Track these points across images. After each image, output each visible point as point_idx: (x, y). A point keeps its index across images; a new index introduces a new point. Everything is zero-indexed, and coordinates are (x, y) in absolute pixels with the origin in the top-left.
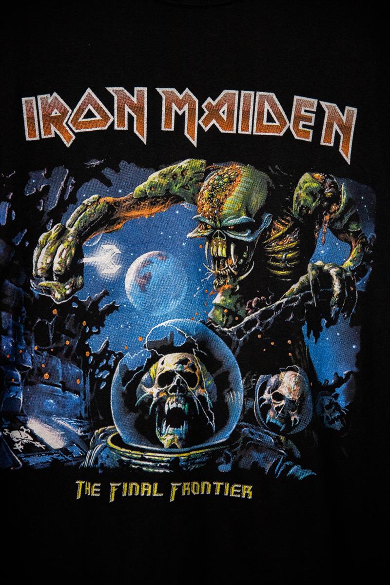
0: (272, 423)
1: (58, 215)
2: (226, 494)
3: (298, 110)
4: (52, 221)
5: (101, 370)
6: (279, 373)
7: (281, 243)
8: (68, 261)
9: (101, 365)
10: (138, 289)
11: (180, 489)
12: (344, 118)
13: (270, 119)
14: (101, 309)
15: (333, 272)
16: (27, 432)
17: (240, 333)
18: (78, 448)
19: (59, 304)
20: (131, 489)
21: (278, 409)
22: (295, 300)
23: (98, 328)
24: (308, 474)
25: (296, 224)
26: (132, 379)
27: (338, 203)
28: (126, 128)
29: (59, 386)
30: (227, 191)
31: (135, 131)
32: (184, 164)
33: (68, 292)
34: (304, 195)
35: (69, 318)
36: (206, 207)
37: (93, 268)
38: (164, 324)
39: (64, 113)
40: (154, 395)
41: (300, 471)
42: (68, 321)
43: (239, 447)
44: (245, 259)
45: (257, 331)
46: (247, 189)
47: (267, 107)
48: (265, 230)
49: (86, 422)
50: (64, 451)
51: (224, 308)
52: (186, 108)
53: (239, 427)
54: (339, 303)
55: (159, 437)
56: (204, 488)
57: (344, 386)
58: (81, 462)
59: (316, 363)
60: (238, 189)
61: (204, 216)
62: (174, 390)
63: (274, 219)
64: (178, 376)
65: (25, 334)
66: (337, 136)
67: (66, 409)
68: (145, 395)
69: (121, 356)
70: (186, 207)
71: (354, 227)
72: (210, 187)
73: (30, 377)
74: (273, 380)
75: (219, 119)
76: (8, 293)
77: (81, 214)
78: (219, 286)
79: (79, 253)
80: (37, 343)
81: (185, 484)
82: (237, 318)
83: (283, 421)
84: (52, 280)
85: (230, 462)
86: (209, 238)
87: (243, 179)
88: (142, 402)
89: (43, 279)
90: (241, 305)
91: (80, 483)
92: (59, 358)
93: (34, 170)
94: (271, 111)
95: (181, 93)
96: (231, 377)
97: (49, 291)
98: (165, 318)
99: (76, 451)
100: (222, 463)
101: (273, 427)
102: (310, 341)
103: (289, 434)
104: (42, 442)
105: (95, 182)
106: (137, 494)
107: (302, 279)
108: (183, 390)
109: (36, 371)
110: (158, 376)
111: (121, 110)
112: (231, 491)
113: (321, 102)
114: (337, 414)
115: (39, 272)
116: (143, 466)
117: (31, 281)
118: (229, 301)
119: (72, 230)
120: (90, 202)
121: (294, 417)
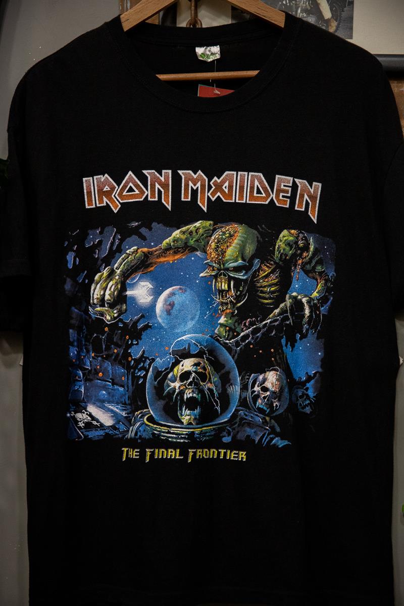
0: (260, 408)
1: (108, 260)
2: (228, 458)
3: (279, 185)
4: (104, 265)
5: (140, 370)
6: (265, 372)
7: (267, 280)
8: (116, 293)
9: (140, 366)
10: (165, 313)
11: (195, 453)
12: (312, 191)
13: (259, 192)
14: (139, 328)
15: (304, 300)
16: (87, 414)
17: (237, 344)
18: (123, 425)
19: (110, 324)
20: (160, 453)
21: (265, 398)
22: (276, 321)
23: (137, 340)
24: (285, 444)
25: (278, 266)
26: (161, 377)
27: (308, 252)
28: (156, 199)
29: (110, 382)
30: (229, 243)
31: (163, 201)
32: (198, 224)
33: (116, 315)
34: (283, 246)
35: (116, 334)
36: (213, 255)
37: (133, 299)
38: (183, 338)
39: (113, 189)
40: (177, 388)
41: (280, 442)
42: (116, 336)
43: (237, 424)
44: (241, 292)
45: (250, 343)
46: (242, 241)
47: (257, 183)
48: (255, 271)
49: (129, 407)
50: (113, 427)
51: (226, 326)
52: (199, 185)
53: (237, 411)
54: (309, 323)
55: (180, 417)
56: (212, 453)
57: (312, 382)
58: (126, 435)
59: (292, 366)
60: (236, 241)
61: (212, 261)
62: (190, 384)
63: (261, 263)
64: (193, 375)
65: (85, 345)
66: (307, 203)
67: (114, 398)
68: (170, 388)
69: (153, 360)
70: (199, 255)
71: (319, 268)
72: (216, 240)
73: (89, 375)
74: (261, 377)
75: (223, 192)
76: (74, 316)
77: (125, 260)
78: (223, 311)
79: (124, 288)
80: (94, 351)
81: (199, 450)
82: (235, 334)
83: (268, 406)
84: (104, 306)
85: (230, 435)
86: (216, 277)
88: (169, 392)
89: (98, 306)
90: (239, 325)
91: (125, 449)
92: (110, 362)
93: (91, 229)
94: (259, 186)
95: (195, 174)
96: (231, 376)
98: (184, 333)
99: (122, 427)
100: (225, 436)
101: (261, 411)
102: (287, 350)
103: (272, 415)
104: (98, 421)
105: (134, 238)
106: (165, 457)
107: (282, 305)
108: (197, 384)
109: (93, 371)
110: (179, 374)
111: (153, 186)
112: (231, 455)
113: (295, 179)
114: (308, 402)
115: (95, 301)
116: (170, 437)
117: (89, 307)
118: (230, 321)
119: (118, 271)
120: (132, 251)
121: (276, 403)
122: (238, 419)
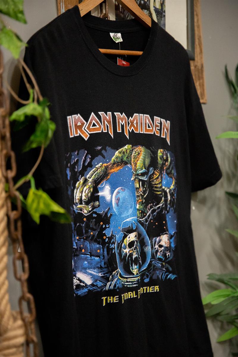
0: (159, 258)
1: (83, 173)
2: (148, 292)
3: (156, 123)
4: (80, 176)
5: (112, 244)
6: (160, 236)
7: (158, 180)
8: (89, 195)
9: (112, 241)
10: (116, 205)
12: (167, 126)
13: (149, 127)
14: (108, 216)
15: (168, 191)
16: (77, 279)
17: (146, 221)
18: (100, 282)
19: (87, 216)
20: (126, 296)
21: (161, 251)
22: (164, 204)
23: (108, 225)
24: (175, 277)
26: (120, 246)
27: (168, 162)
28: (106, 131)
29: (88, 255)
30: (138, 158)
31: (109, 132)
32: (126, 147)
33: (90, 209)
34: (159, 159)
35: (92, 221)
36: (133, 166)
37: (103, 197)
38: (127, 220)
39: (83, 124)
40: (128, 252)
41: (172, 276)
42: (91, 223)
43: (152, 270)
44: (145, 188)
45: (151, 219)
46: (144, 157)
47: (147, 121)
48: (151, 175)
49: (105, 269)
50: (92, 285)
51: (140, 210)
52: (124, 122)
53: (151, 261)
54: (170, 204)
55: (132, 271)
57: (173, 238)
58: (103, 289)
61: (133, 170)
62: (135, 249)
63: (154, 170)
64: (136, 243)
66: (166, 133)
67: (92, 265)
68: (124, 253)
69: (116, 237)
70: (129, 166)
71: (173, 172)
72: (133, 157)
73: (76, 252)
74: (158, 239)
75: (134, 126)
77: (95, 172)
78: (138, 201)
79: (96, 190)
80: (78, 235)
82: (145, 214)
83: (163, 256)
84: (82, 204)
85: (148, 277)
86: (135, 180)
87: (142, 153)
88: (124, 256)
89: (78, 204)
90: (146, 209)
91: (104, 298)
92: (88, 241)
93: (73, 152)
94: (149, 123)
95: (122, 115)
96: (145, 240)
97: (81, 210)
98: (128, 217)
99: (100, 284)
100: (145, 279)
101: (160, 259)
103: (166, 261)
104: (84, 283)
105: (100, 157)
106: (128, 298)
109: (79, 249)
110: (128, 243)
111: (104, 123)
112: (150, 290)
113: (161, 119)
115: (77, 201)
116: (127, 285)
117: (74, 205)
118: (141, 207)
119: (90, 180)
120: (99, 166)
121: (168, 254)
122: (152, 266)
